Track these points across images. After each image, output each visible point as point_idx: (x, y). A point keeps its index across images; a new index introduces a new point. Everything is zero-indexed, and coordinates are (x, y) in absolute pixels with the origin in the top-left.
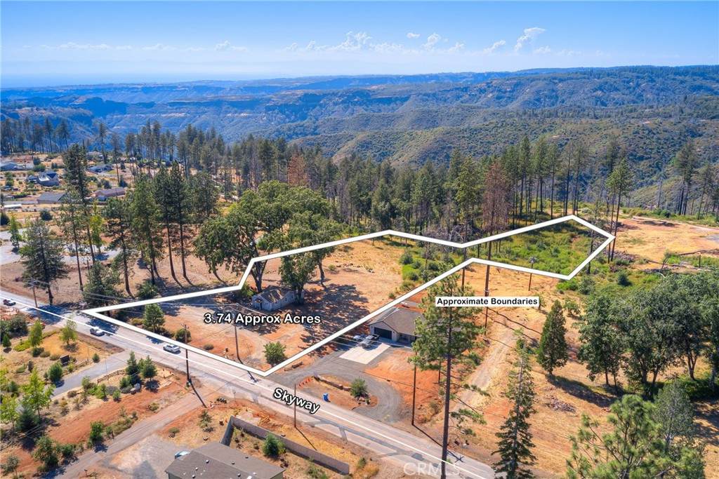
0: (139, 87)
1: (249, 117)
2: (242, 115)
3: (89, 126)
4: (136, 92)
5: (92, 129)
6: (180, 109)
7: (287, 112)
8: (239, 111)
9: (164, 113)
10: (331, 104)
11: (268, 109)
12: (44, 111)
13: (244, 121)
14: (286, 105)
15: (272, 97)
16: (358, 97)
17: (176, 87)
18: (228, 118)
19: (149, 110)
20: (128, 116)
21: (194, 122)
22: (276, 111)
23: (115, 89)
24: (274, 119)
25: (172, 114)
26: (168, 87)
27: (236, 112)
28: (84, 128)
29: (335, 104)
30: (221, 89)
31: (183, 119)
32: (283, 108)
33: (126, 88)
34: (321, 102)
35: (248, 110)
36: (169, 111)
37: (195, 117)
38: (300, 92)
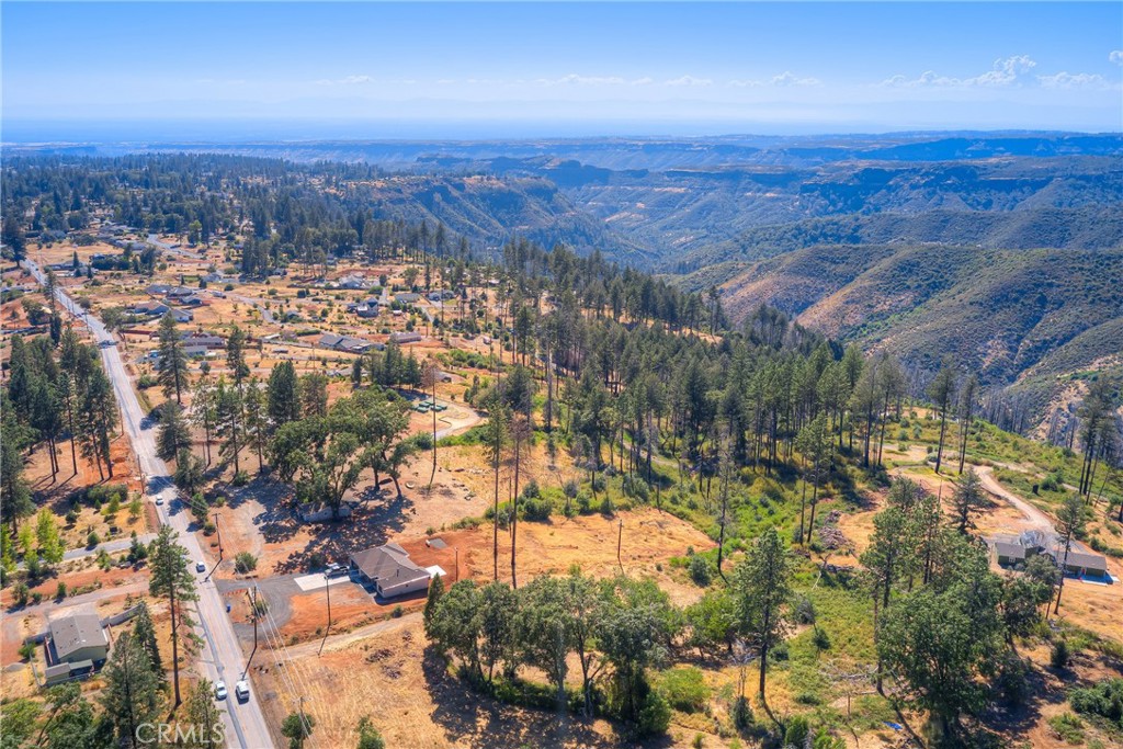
0: (640, 143)
1: (778, 199)
2: (768, 195)
3: (549, 203)
4: (635, 151)
5: (553, 208)
6: (681, 180)
7: (832, 196)
8: (765, 188)
9: (658, 186)
10: (907, 186)
11: (805, 189)
12: (495, 182)
13: (768, 205)
14: (833, 185)
15: (818, 171)
16: (953, 178)
17: (690, 145)
18: (747, 198)
19: (640, 180)
20: (610, 188)
21: (696, 202)
22: (816, 193)
23: (609, 145)
24: (810, 205)
25: (668, 189)
26: (679, 145)
27: (759, 190)
28: (542, 206)
29: (913, 187)
30: (755, 150)
31: (682, 196)
32: (826, 189)
33: (623, 145)
34: (891, 183)
35: (779, 189)
36: (666, 184)
37: (698, 194)
38: (863, 164)
